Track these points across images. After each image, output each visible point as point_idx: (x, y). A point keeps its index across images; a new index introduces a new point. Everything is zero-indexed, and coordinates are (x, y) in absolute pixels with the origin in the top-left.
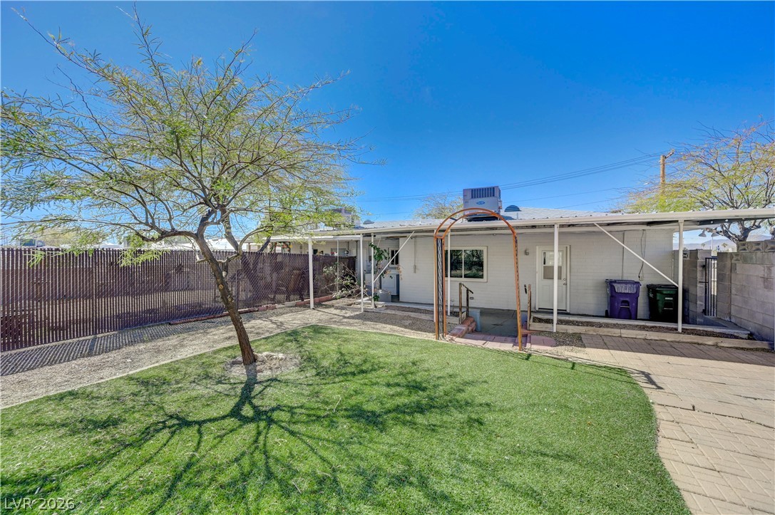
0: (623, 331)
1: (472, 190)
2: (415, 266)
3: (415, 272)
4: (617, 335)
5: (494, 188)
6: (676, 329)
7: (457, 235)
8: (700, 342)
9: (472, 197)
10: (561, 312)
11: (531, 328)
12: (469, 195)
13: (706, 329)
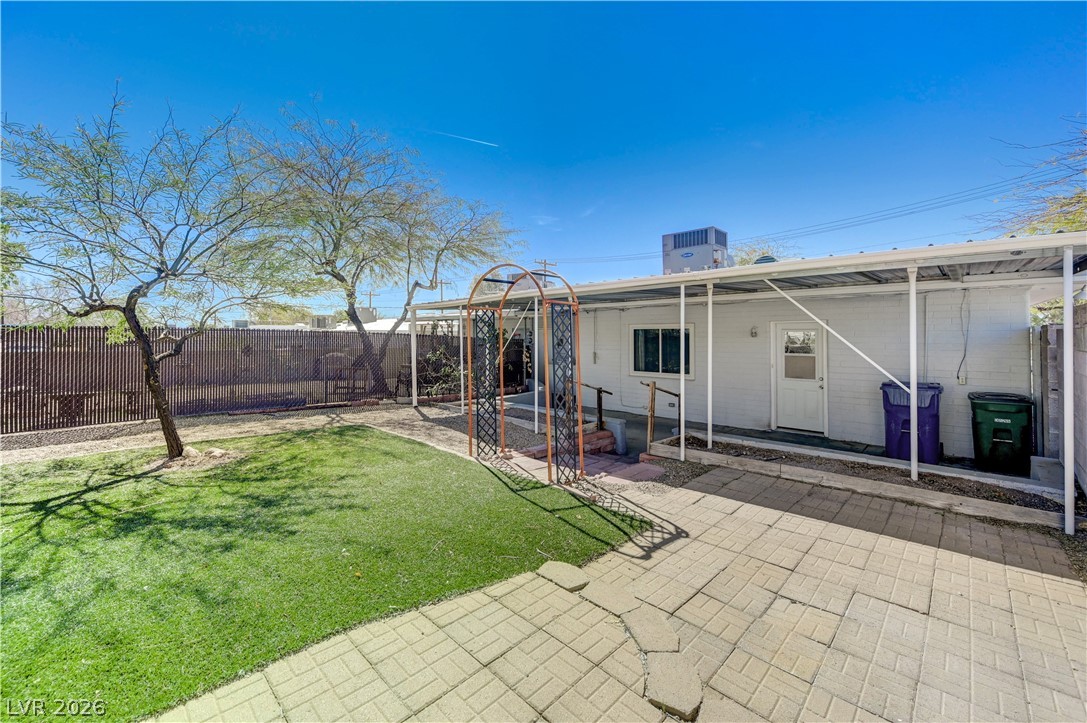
0: (785, 468)
1: (675, 236)
2: (595, 354)
3: (595, 363)
4: (775, 474)
5: (706, 231)
6: (907, 474)
7: (651, 306)
8: (918, 500)
9: (675, 247)
10: (717, 429)
11: (652, 452)
12: (671, 243)
13: (982, 480)
